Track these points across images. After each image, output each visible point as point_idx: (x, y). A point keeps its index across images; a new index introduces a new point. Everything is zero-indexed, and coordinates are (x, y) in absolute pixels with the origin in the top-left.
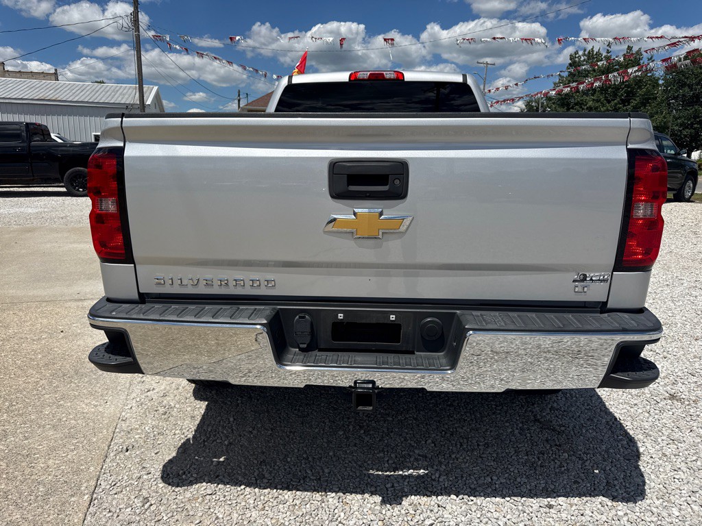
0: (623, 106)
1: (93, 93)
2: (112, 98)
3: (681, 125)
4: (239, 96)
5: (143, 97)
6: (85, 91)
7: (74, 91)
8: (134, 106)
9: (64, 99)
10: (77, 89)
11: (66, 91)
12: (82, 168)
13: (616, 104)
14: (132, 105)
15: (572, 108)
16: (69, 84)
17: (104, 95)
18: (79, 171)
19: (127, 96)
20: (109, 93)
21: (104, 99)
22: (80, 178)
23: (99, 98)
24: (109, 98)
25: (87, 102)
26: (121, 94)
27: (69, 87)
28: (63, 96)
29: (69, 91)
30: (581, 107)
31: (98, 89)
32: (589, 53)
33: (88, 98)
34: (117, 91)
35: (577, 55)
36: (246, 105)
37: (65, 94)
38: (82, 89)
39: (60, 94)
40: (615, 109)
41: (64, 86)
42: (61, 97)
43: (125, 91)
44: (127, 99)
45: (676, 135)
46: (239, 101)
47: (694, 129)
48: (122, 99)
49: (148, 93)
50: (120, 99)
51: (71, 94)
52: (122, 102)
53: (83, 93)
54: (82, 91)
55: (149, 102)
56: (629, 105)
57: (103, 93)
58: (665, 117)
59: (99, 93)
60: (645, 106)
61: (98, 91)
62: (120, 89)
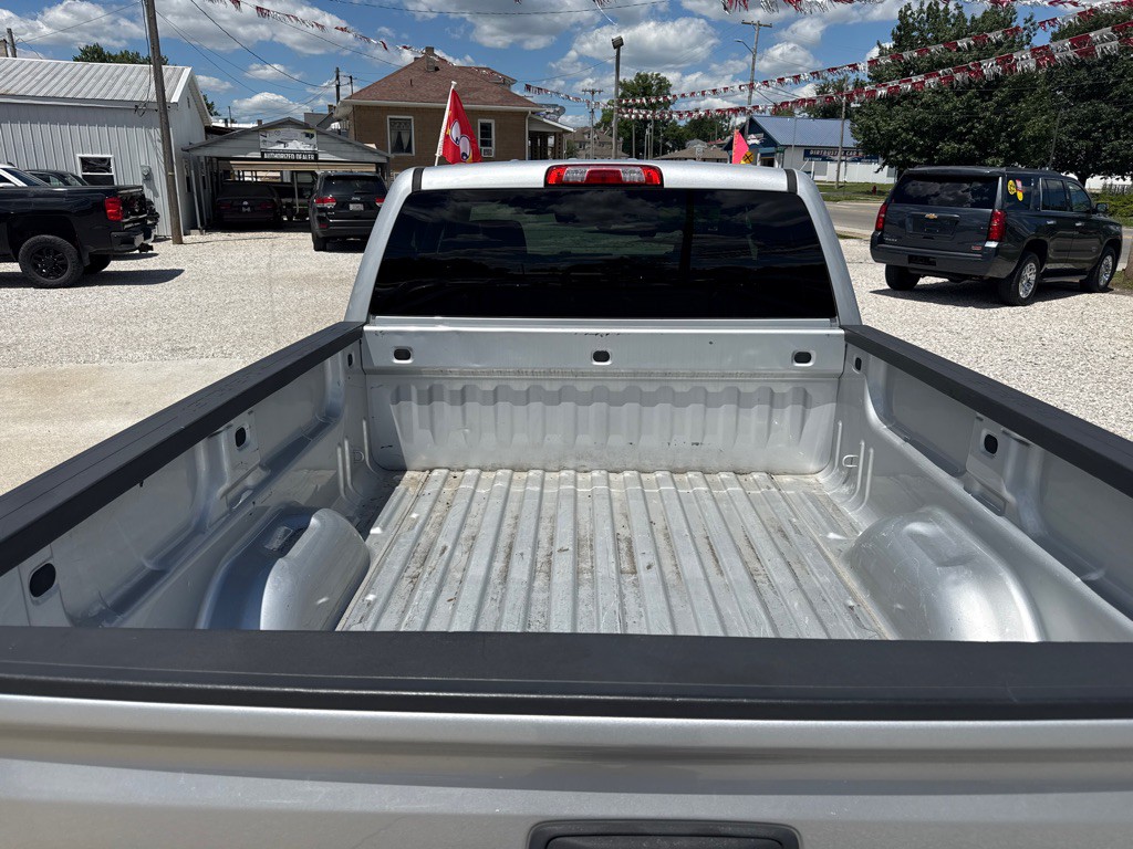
0: (982, 102)
1: (75, 81)
2: (110, 89)
3: (1073, 133)
4: (338, 78)
5: (163, 91)
6: (60, 76)
7: (39, 77)
8: (150, 106)
9: (21, 93)
10: (45, 72)
11: (24, 77)
12: (50, 237)
13: (970, 98)
14: (146, 104)
15: (898, 103)
16: (31, 63)
17: (95, 85)
18: (46, 241)
19: (135, 86)
20: (103, 81)
21: (94, 91)
22: (48, 254)
23: (85, 90)
24: (104, 90)
25: (64, 99)
26: (124, 82)
27: (31, 67)
28: (20, 86)
29: (30, 77)
30: (912, 103)
31: (81, 73)
32: (930, 7)
33: (66, 90)
34: (118, 77)
35: (909, 12)
36: (350, 98)
37: (23, 82)
38: (54, 72)
39: (14, 82)
40: (968, 105)
41: (20, 68)
42: (17, 88)
43: (132, 77)
44: (136, 92)
45: (1064, 151)
46: (338, 87)
47: (1091, 140)
48: (127, 91)
49: (171, 84)
50: (123, 92)
51: (34, 82)
52: (127, 98)
53: (56, 80)
54: (55, 76)
55: (175, 99)
56: (990, 99)
57: (93, 80)
58: (1047, 121)
59: (84, 80)
60: (1017, 102)
61: (82, 77)
62: (123, 72)
